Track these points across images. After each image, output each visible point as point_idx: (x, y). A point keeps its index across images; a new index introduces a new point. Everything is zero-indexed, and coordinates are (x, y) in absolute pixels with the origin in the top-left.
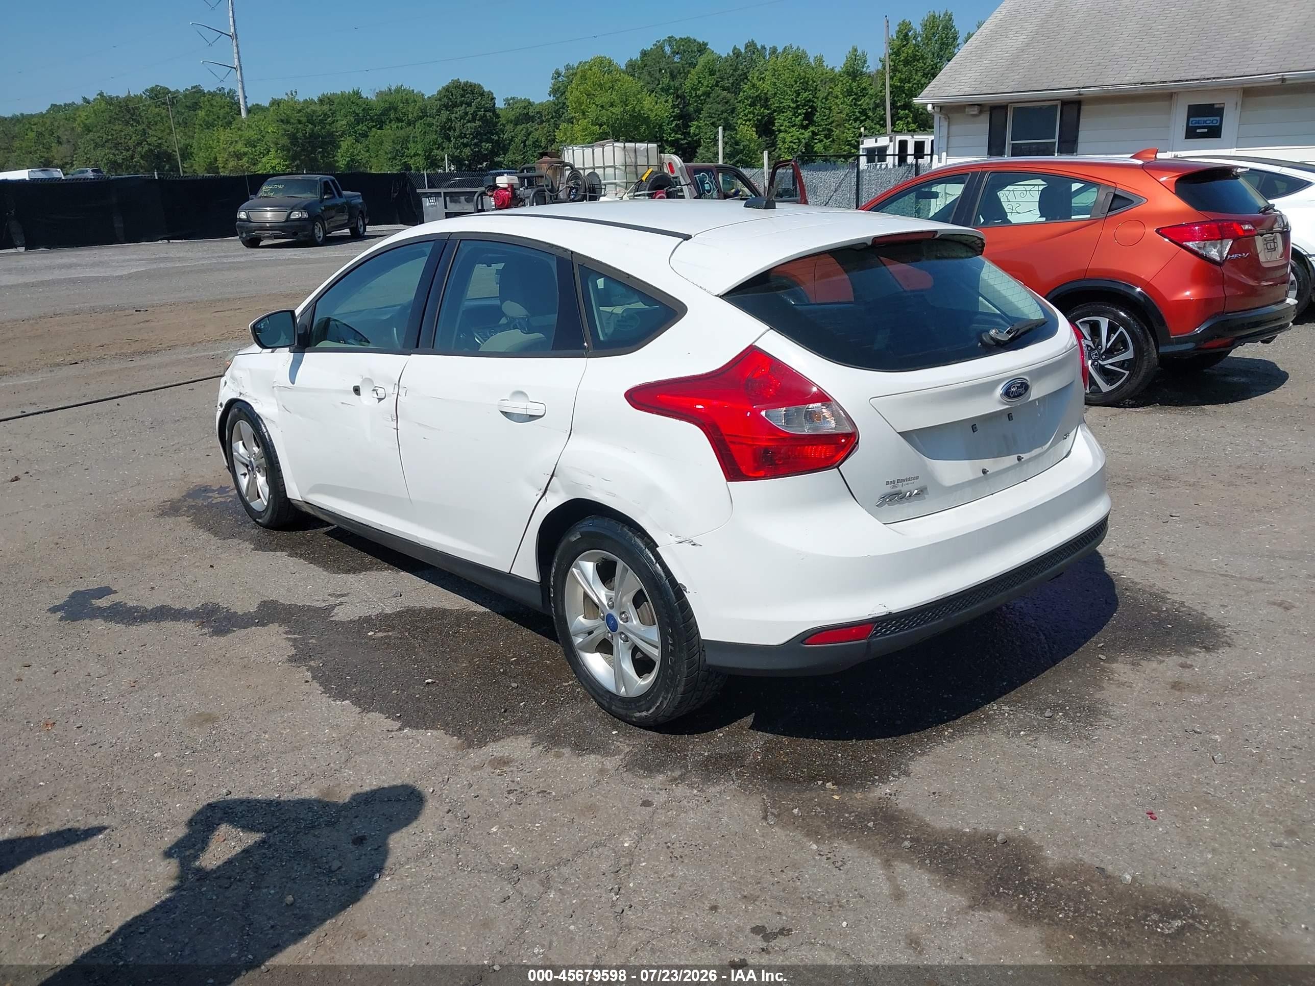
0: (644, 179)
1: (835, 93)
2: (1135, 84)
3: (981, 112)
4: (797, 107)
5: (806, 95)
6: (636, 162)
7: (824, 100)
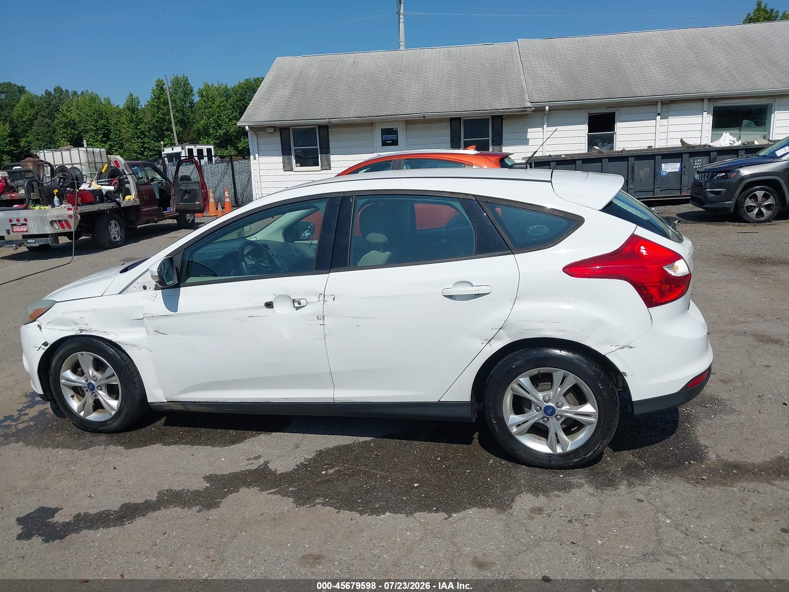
0: (103, 171)
1: (121, 121)
2: (357, 117)
3: (275, 131)
4: (97, 129)
5: (102, 122)
6: (95, 161)
7: (115, 126)
